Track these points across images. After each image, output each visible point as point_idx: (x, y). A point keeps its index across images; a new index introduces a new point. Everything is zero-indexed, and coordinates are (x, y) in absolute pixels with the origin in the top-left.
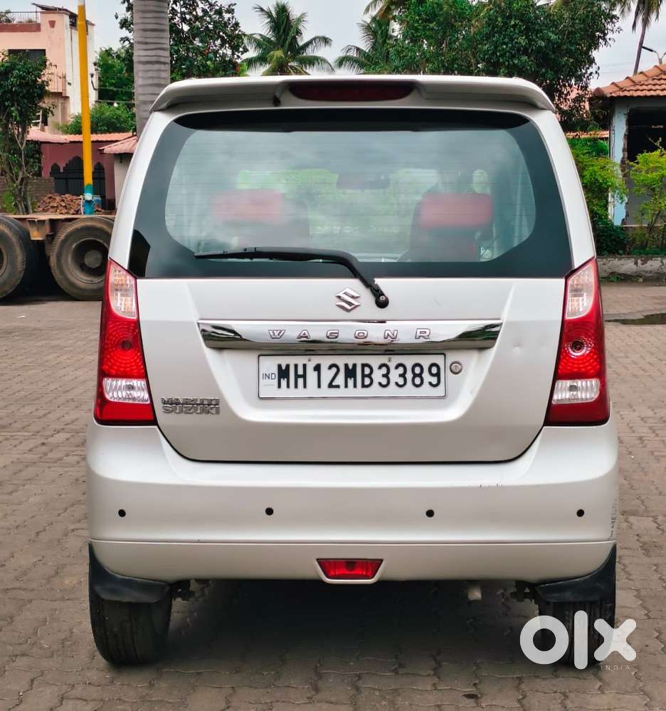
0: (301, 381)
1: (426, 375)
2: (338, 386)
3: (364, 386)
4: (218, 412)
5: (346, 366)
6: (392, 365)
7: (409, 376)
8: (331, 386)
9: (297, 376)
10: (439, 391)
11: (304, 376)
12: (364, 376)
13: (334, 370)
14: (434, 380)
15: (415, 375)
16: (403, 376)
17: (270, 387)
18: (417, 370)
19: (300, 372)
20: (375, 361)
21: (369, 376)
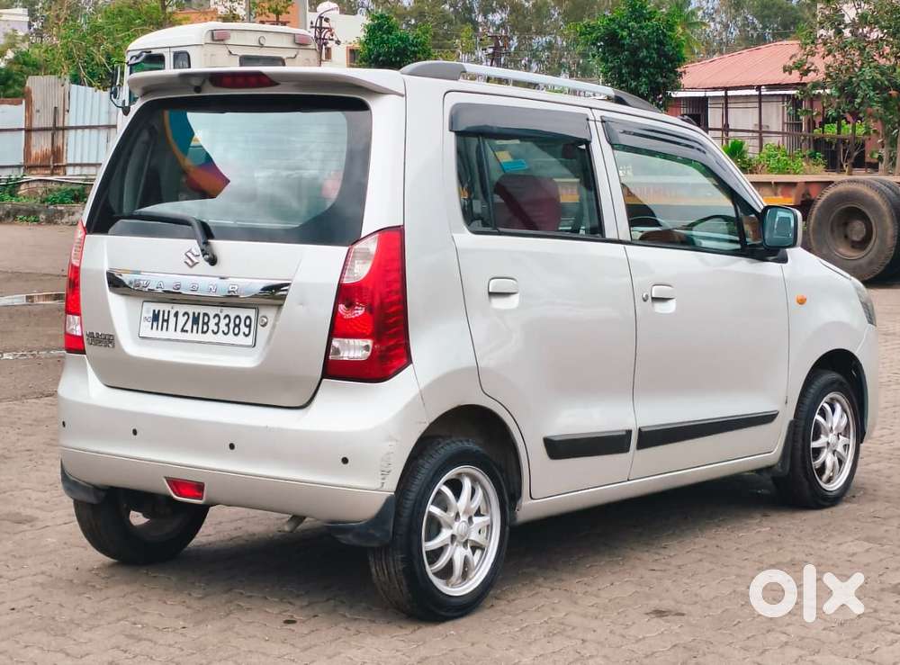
0: (165, 324)
1: (242, 326)
2: (187, 331)
3: (203, 332)
4: (114, 346)
5: (194, 313)
6: (222, 316)
7: (232, 325)
8: (183, 330)
9: (164, 320)
10: (249, 340)
11: (167, 321)
12: (204, 323)
13: (186, 317)
14: (247, 331)
15: (236, 326)
16: (228, 325)
17: (146, 329)
18: (237, 321)
19: (166, 318)
20: (212, 311)
21: (207, 324)
